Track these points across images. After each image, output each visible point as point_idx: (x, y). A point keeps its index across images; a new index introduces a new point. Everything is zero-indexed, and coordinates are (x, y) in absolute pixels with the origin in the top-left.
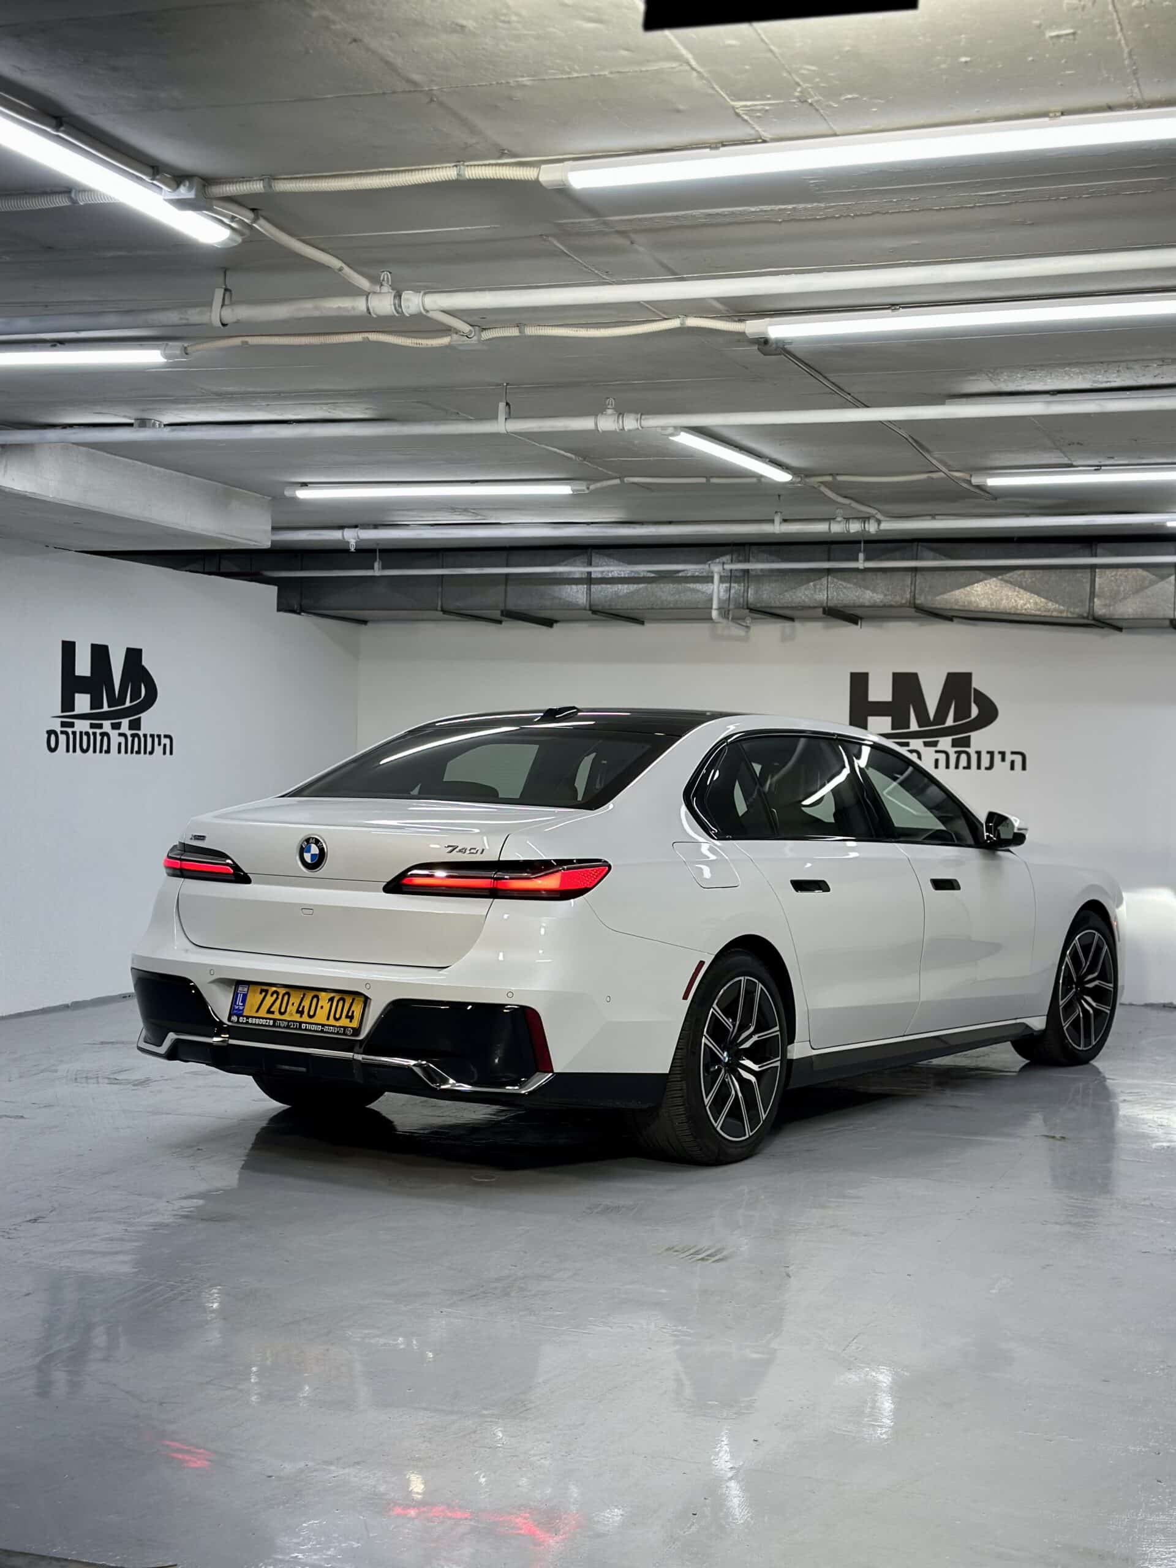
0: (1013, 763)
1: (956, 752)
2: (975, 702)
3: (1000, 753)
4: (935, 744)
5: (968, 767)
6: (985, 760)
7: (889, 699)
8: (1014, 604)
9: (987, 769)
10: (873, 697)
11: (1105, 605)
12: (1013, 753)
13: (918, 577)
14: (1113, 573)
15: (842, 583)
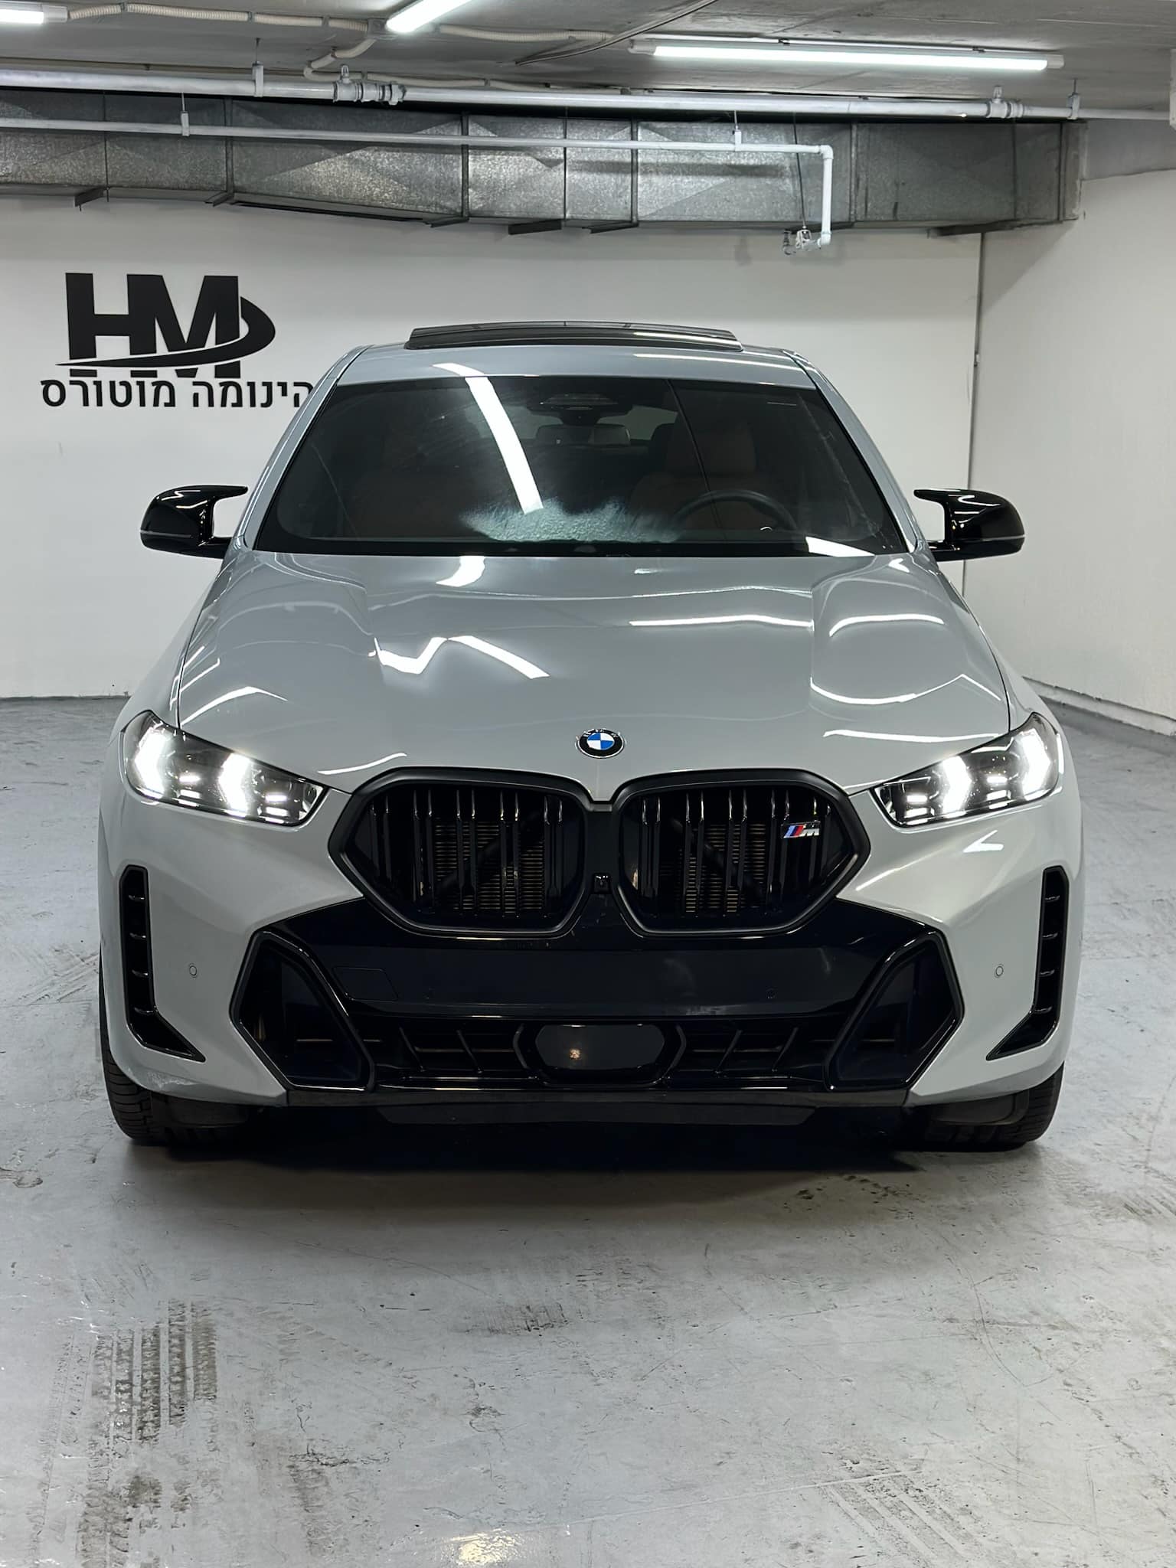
0: (297, 397)
1: (221, 384)
2: (243, 317)
3: (279, 384)
4: (192, 373)
5: (239, 403)
6: (261, 395)
7: (125, 311)
8: (368, 193)
9: (263, 405)
10: (99, 309)
11: (482, 199)
12: (296, 384)
13: (234, 148)
14: (489, 157)
15: (129, 152)
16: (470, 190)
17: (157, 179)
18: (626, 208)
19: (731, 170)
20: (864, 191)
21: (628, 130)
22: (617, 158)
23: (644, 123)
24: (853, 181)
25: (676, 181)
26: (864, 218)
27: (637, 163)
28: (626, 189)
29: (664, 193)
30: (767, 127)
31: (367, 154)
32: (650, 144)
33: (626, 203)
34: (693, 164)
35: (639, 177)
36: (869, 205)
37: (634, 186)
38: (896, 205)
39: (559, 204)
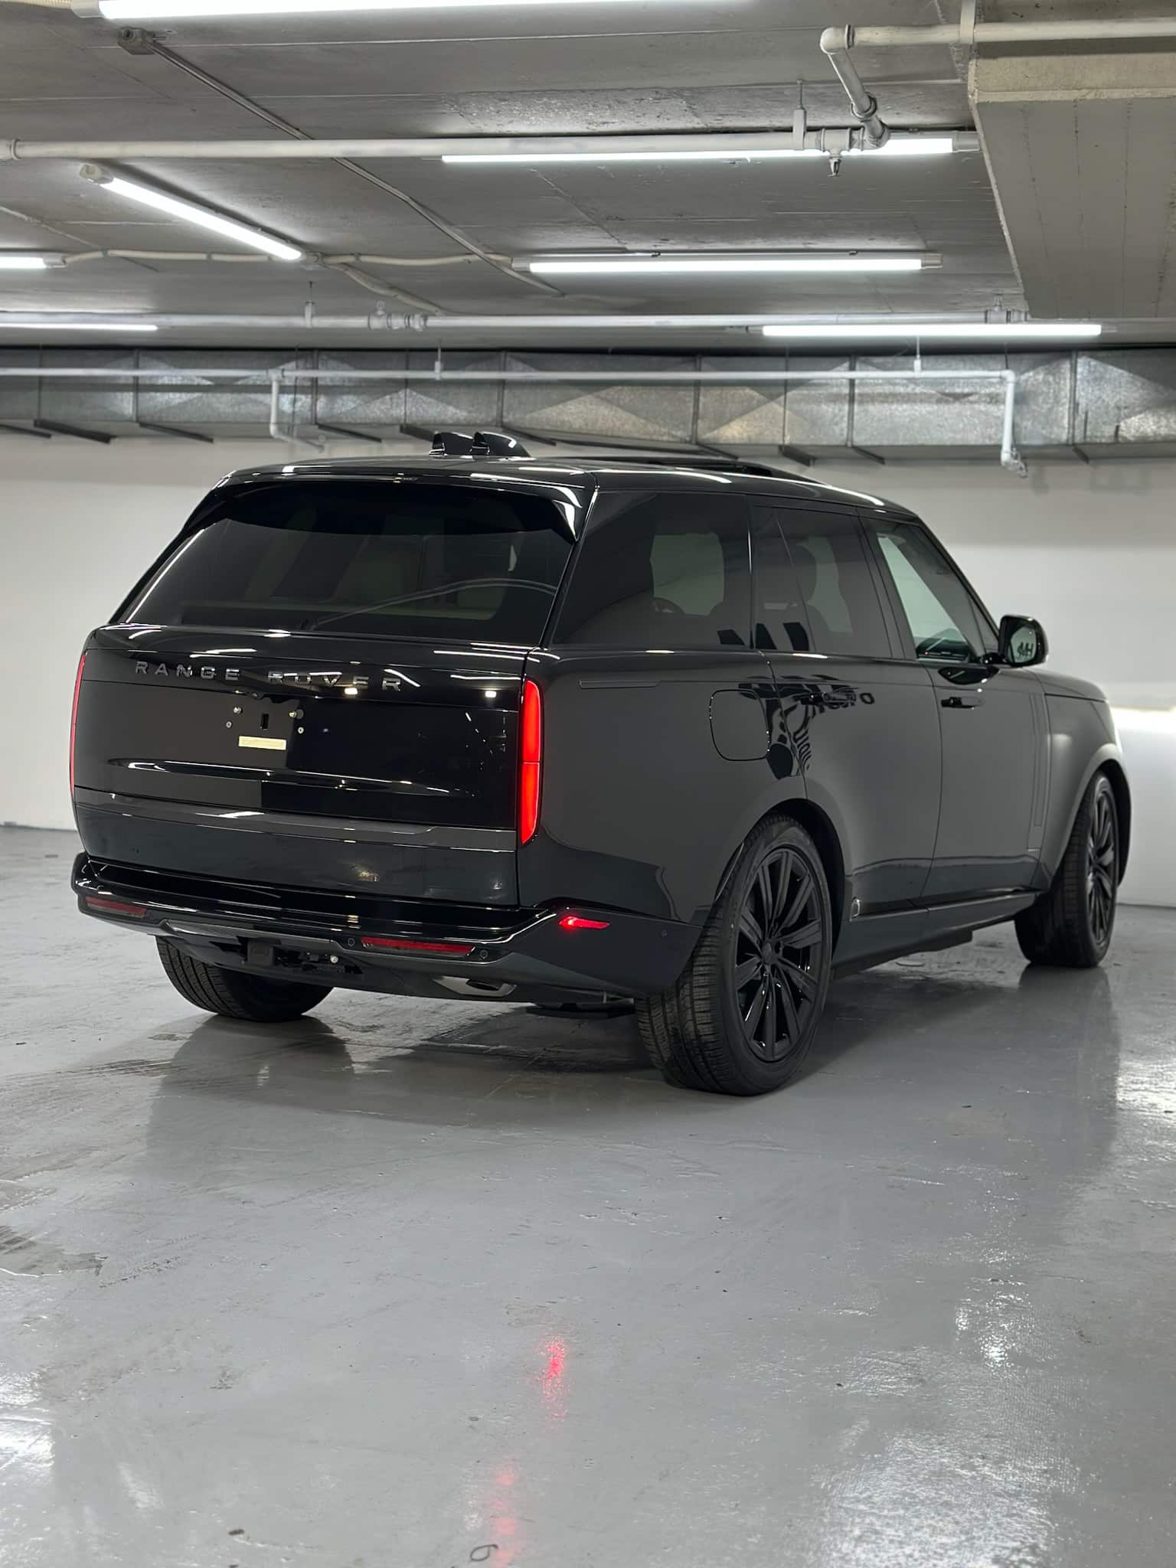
11: (709, 429)
13: (506, 391)
14: (718, 392)
15: (422, 397)
16: (699, 421)
17: (443, 417)
18: (842, 435)
19: (945, 398)
20: (1083, 416)
21: (846, 365)
22: (835, 390)
23: (863, 358)
24: (1072, 405)
25: (890, 410)
26: (1083, 440)
27: (854, 394)
28: (842, 417)
29: (880, 420)
30: (983, 359)
31: (612, 392)
32: (867, 375)
33: (842, 430)
34: (908, 394)
35: (856, 407)
36: (1088, 428)
37: (851, 414)
38: (1118, 428)
39: (778, 432)
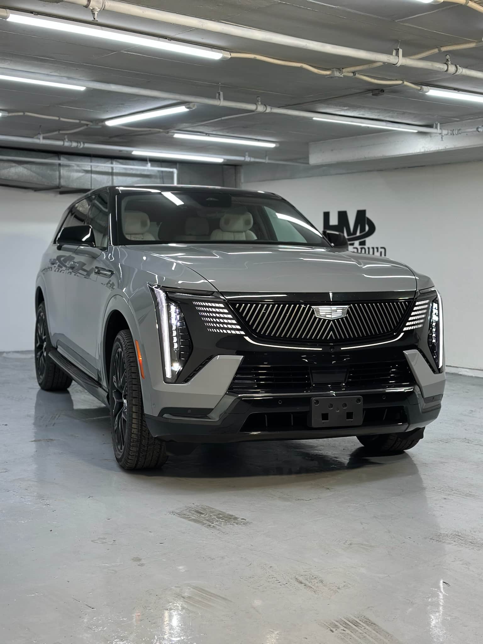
14: (67, 168)
16: (61, 179)
19: (142, 175)
21: (110, 162)
22: (107, 170)
23: (115, 160)
25: (125, 178)
27: (113, 172)
28: (110, 180)
29: (122, 182)
35: (115, 177)
37: (113, 179)
